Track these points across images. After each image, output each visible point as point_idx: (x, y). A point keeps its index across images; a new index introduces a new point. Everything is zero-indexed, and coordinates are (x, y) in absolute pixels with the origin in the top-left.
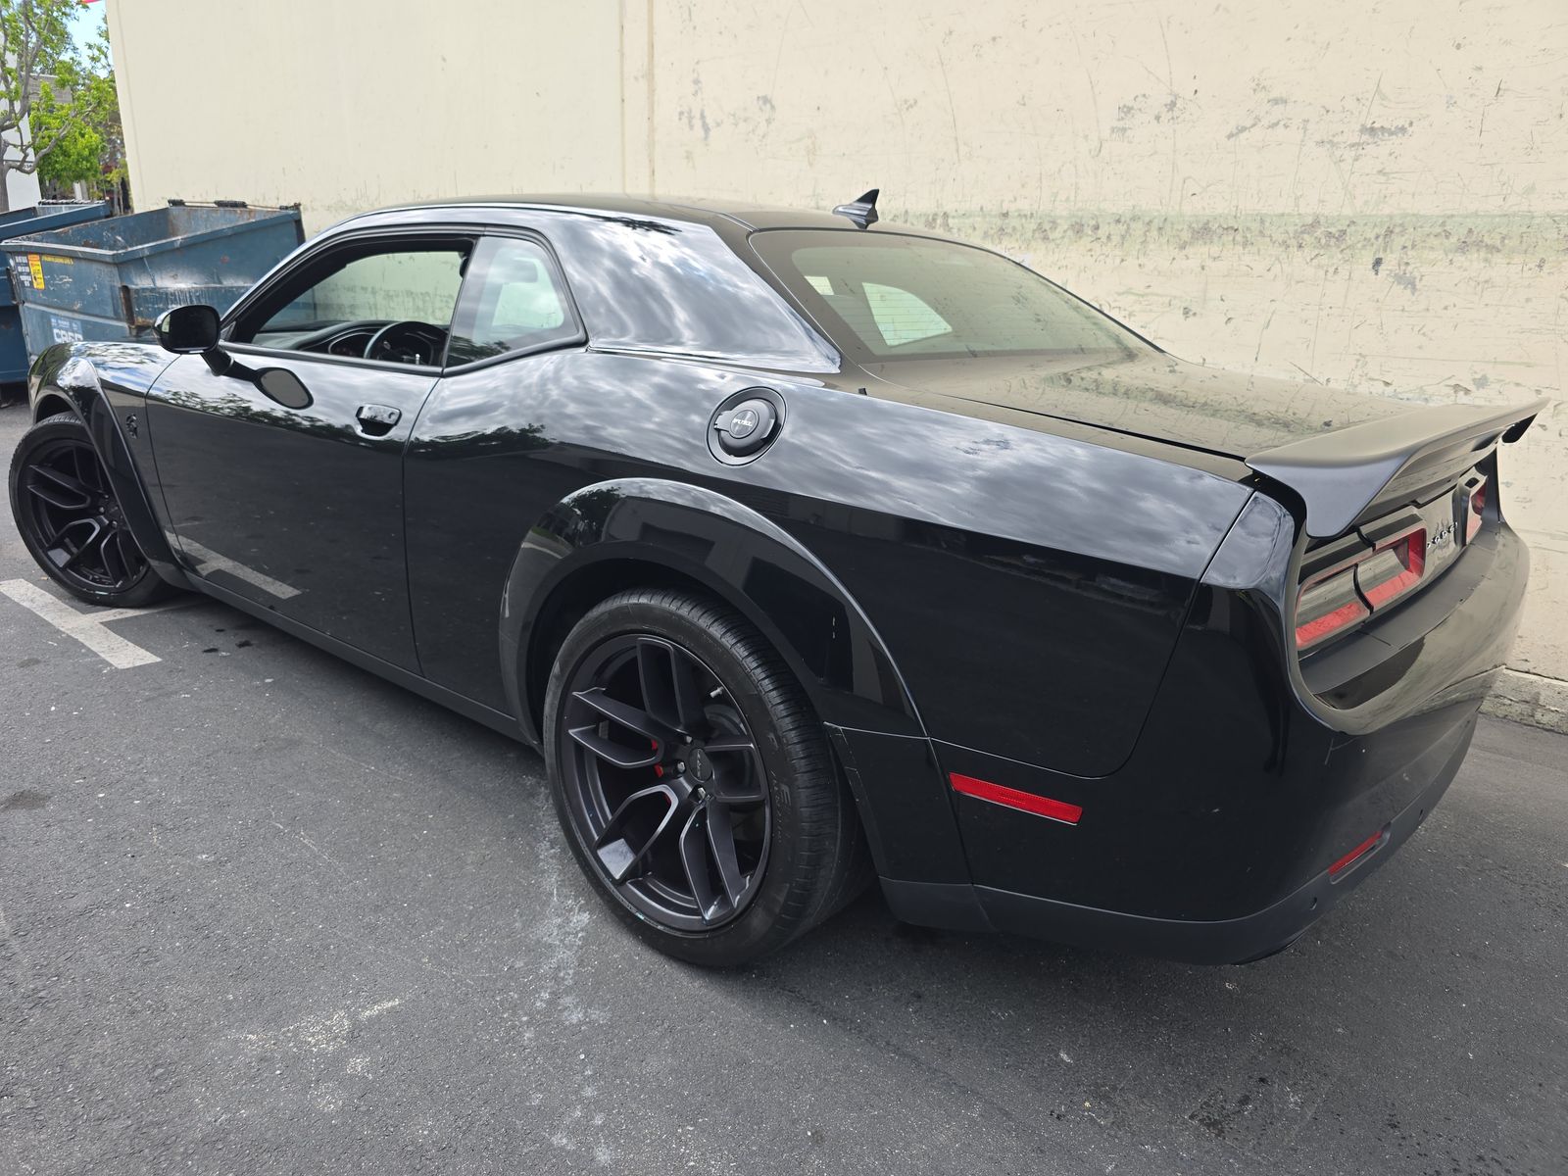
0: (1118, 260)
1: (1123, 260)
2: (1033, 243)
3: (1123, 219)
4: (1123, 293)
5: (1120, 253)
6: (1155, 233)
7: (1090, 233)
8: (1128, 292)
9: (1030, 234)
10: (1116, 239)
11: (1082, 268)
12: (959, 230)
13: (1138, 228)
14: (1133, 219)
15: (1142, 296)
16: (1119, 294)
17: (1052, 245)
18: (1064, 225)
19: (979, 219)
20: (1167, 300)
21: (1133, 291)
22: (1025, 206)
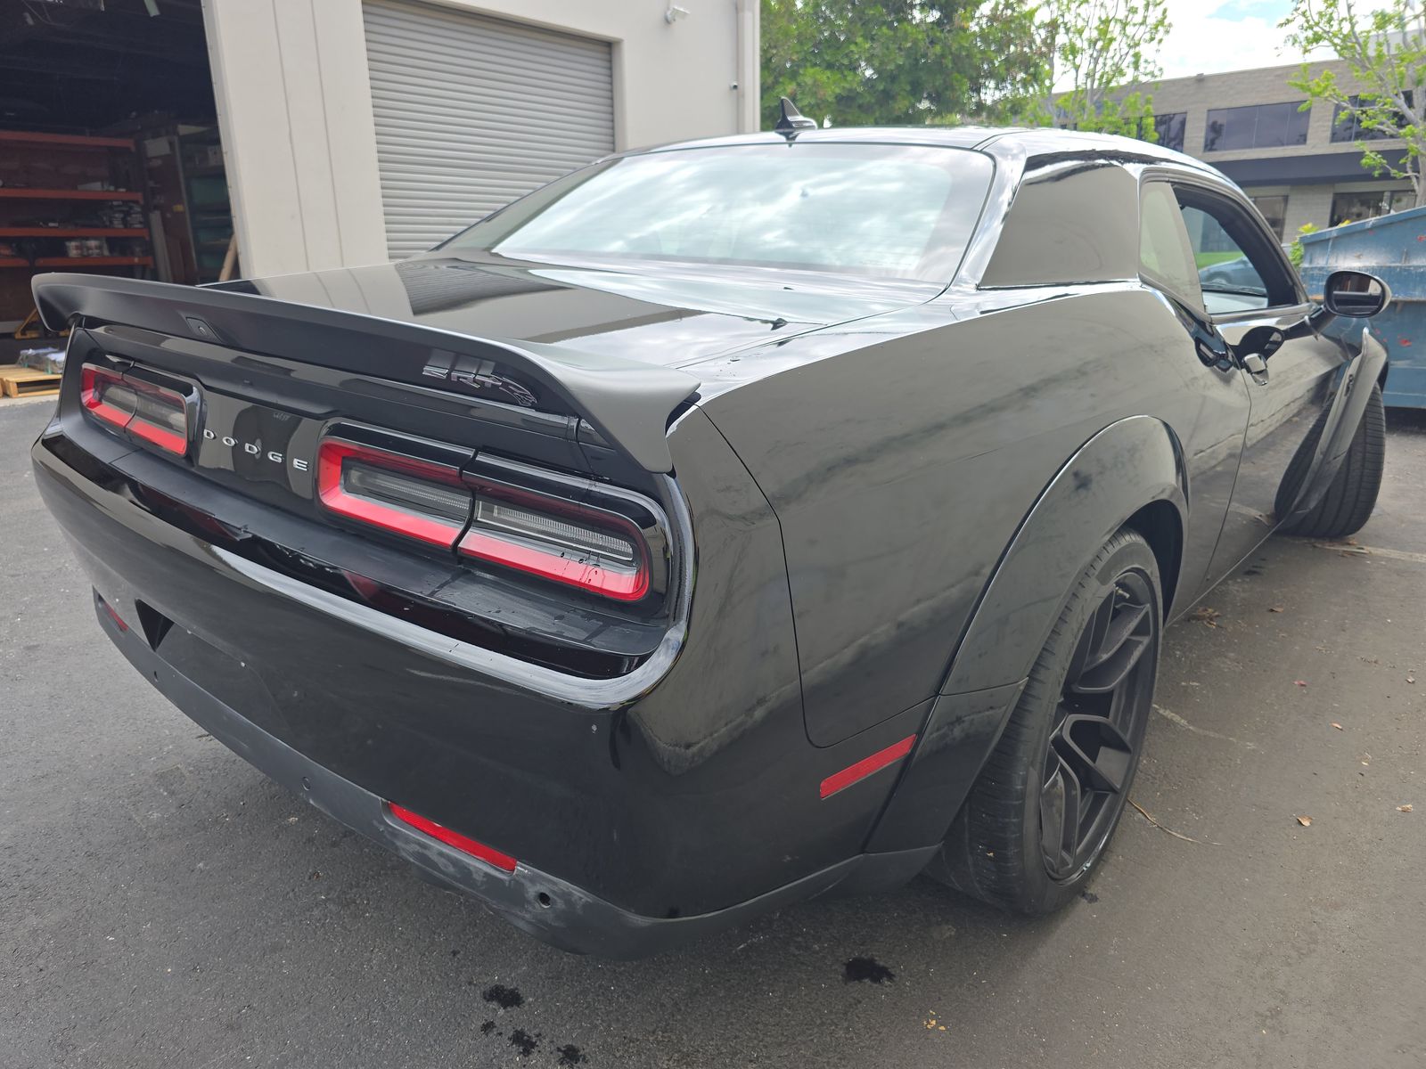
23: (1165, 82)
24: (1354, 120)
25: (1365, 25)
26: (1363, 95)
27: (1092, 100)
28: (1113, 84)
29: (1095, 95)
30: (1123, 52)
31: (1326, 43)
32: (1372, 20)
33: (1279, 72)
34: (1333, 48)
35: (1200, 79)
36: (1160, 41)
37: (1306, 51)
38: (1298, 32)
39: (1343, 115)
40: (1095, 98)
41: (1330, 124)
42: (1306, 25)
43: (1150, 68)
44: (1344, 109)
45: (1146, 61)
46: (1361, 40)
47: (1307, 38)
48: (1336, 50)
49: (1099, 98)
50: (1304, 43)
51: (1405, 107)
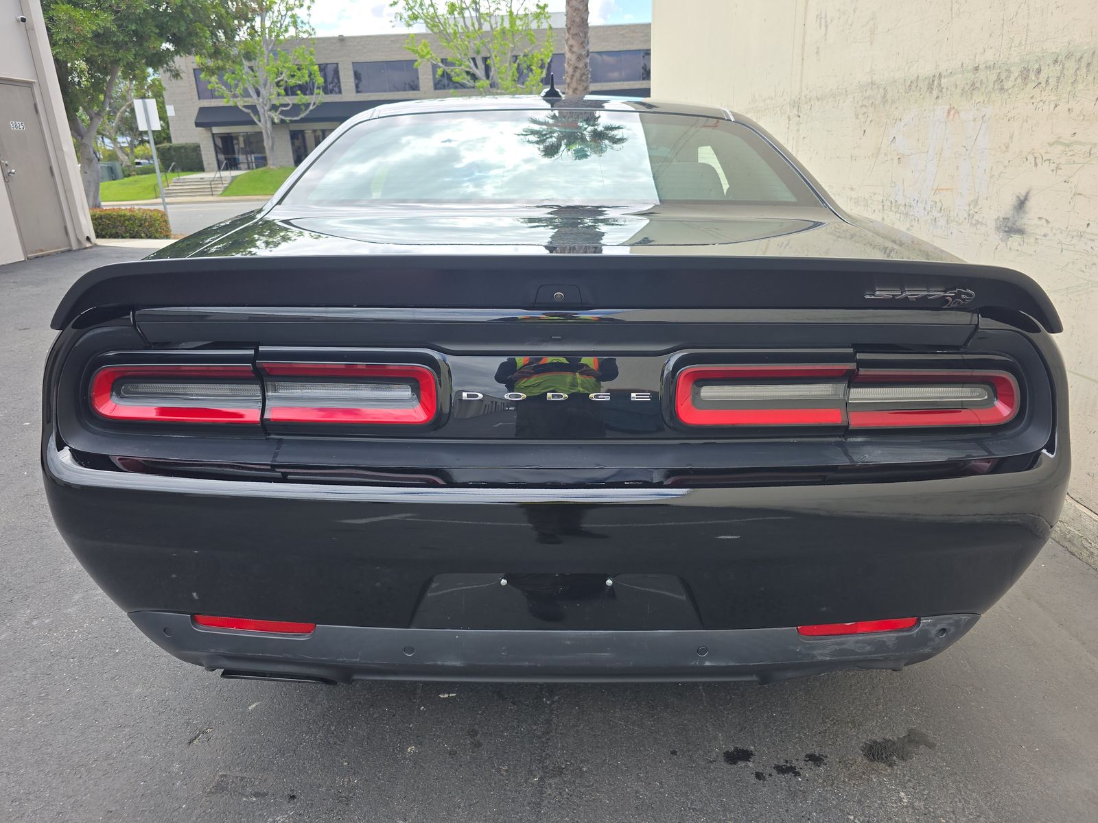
0: (1052, 106)
1: (1056, 106)
2: (993, 95)
3: (1059, 60)
4: (1053, 143)
5: (1054, 98)
6: (1084, 70)
7: (1033, 78)
8: (1057, 142)
9: (991, 85)
10: (1052, 81)
11: (1025, 118)
12: (947, 88)
13: (1071, 65)
14: (1067, 57)
15: (1068, 145)
16: (1050, 145)
17: (1006, 95)
18: (1016, 72)
19: (960, 76)
20: (1087, 148)
21: (1062, 140)
22: (990, 57)
23: (318, 39)
24: (445, 75)
25: (442, 10)
26: (450, 59)
27: (267, 49)
28: (282, 37)
29: (269, 45)
30: (283, 13)
31: (422, 21)
32: (447, 8)
33: (393, 39)
34: (424, 25)
35: (342, 39)
36: (309, 8)
37: (410, 25)
38: (403, 11)
39: (440, 72)
40: (270, 47)
41: (431, 77)
42: (407, 7)
43: (306, 27)
44: (440, 67)
45: (302, 22)
46: (442, 21)
47: (409, 17)
48: (427, 26)
49: (273, 47)
50: (407, 19)
51: (474, 68)
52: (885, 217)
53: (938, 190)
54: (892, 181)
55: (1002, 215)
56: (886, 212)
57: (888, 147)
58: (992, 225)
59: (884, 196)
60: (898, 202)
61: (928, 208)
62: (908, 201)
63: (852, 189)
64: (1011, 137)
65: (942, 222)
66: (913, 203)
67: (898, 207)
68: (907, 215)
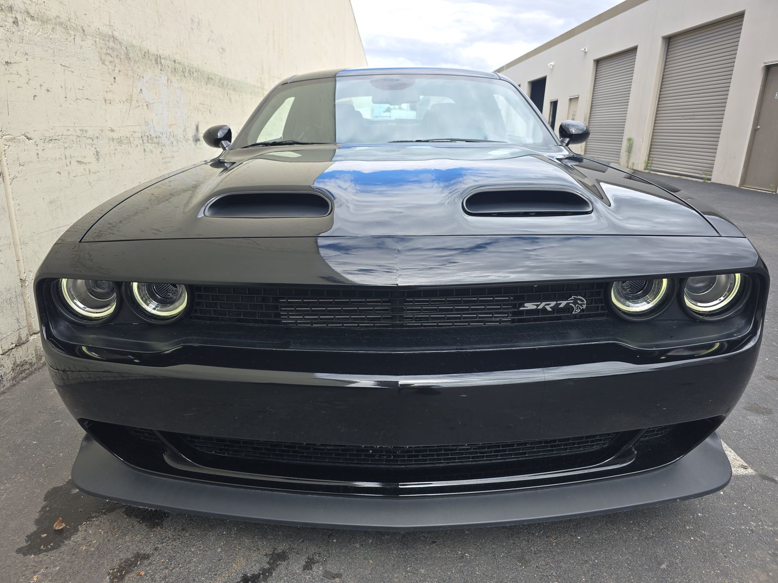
12: (164, 66)
52: (146, 149)
53: (171, 126)
54: (146, 122)
55: (194, 135)
56: (145, 144)
57: (138, 95)
58: (191, 139)
59: (142, 133)
60: (152, 136)
61: (168, 137)
62: (157, 134)
63: (112, 131)
64: (190, 99)
65: (175, 143)
66: (161, 135)
67: (152, 139)
68: (158, 143)
